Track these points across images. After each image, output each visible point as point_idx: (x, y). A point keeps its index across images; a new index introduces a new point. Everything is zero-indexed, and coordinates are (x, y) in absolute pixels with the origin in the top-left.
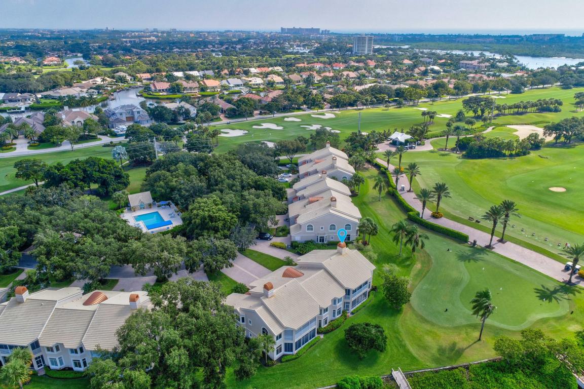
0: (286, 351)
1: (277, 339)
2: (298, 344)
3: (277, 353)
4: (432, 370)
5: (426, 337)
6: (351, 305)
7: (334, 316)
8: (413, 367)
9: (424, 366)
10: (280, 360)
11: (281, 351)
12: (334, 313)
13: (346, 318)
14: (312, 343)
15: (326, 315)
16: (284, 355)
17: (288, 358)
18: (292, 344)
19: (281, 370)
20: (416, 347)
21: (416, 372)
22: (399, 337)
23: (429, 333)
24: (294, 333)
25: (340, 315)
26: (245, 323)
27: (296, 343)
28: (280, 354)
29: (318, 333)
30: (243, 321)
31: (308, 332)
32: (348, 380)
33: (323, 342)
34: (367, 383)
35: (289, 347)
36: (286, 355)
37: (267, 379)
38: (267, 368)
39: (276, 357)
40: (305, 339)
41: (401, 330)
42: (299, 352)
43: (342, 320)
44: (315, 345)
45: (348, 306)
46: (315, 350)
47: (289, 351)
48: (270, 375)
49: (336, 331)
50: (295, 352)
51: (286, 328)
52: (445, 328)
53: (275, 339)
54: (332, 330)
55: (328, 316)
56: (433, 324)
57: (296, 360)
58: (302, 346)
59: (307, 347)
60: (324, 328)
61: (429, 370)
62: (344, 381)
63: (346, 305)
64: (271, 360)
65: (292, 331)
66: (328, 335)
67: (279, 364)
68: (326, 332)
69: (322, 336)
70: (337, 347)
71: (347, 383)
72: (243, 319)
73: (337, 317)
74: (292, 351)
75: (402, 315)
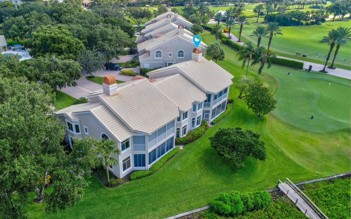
0: (136, 165)
1: (123, 149)
2: (153, 156)
3: (124, 169)
4: (325, 179)
5: (302, 143)
6: (210, 114)
7: (193, 126)
8: (301, 177)
9: (314, 175)
10: (128, 178)
11: (129, 166)
12: (193, 122)
13: (206, 127)
14: (170, 156)
15: (186, 122)
16: (133, 171)
17: (140, 174)
18: (144, 156)
19: (129, 191)
20: (296, 154)
21: (306, 182)
22: (273, 145)
23: (303, 139)
24: (147, 139)
25: (200, 125)
26: (80, 133)
27: (150, 153)
28: (128, 170)
29: (177, 144)
30: (78, 131)
31: (164, 140)
32: (226, 198)
33: (183, 153)
34: (252, 201)
35: (140, 160)
36: (136, 171)
37: (108, 204)
38: (110, 189)
39: (123, 174)
40: (162, 150)
41: (271, 137)
42: (153, 166)
43: (203, 129)
44: (174, 157)
45: (207, 116)
46: (173, 163)
47: (140, 166)
48: (114, 198)
49: (197, 141)
50: (148, 166)
51: (135, 132)
52: (319, 134)
53: (120, 147)
54: (193, 140)
55: (187, 123)
56: (304, 131)
57: (150, 176)
58: (158, 159)
59: (165, 160)
60: (183, 138)
61: (322, 179)
62: (220, 199)
63: (206, 113)
64: (116, 178)
65: (144, 137)
66: (188, 146)
67: (128, 183)
68: (185, 143)
69: (181, 148)
70: (202, 159)
71: (226, 203)
72: (77, 126)
73: (196, 127)
74: (145, 166)
75: (268, 123)
